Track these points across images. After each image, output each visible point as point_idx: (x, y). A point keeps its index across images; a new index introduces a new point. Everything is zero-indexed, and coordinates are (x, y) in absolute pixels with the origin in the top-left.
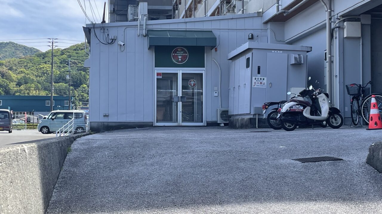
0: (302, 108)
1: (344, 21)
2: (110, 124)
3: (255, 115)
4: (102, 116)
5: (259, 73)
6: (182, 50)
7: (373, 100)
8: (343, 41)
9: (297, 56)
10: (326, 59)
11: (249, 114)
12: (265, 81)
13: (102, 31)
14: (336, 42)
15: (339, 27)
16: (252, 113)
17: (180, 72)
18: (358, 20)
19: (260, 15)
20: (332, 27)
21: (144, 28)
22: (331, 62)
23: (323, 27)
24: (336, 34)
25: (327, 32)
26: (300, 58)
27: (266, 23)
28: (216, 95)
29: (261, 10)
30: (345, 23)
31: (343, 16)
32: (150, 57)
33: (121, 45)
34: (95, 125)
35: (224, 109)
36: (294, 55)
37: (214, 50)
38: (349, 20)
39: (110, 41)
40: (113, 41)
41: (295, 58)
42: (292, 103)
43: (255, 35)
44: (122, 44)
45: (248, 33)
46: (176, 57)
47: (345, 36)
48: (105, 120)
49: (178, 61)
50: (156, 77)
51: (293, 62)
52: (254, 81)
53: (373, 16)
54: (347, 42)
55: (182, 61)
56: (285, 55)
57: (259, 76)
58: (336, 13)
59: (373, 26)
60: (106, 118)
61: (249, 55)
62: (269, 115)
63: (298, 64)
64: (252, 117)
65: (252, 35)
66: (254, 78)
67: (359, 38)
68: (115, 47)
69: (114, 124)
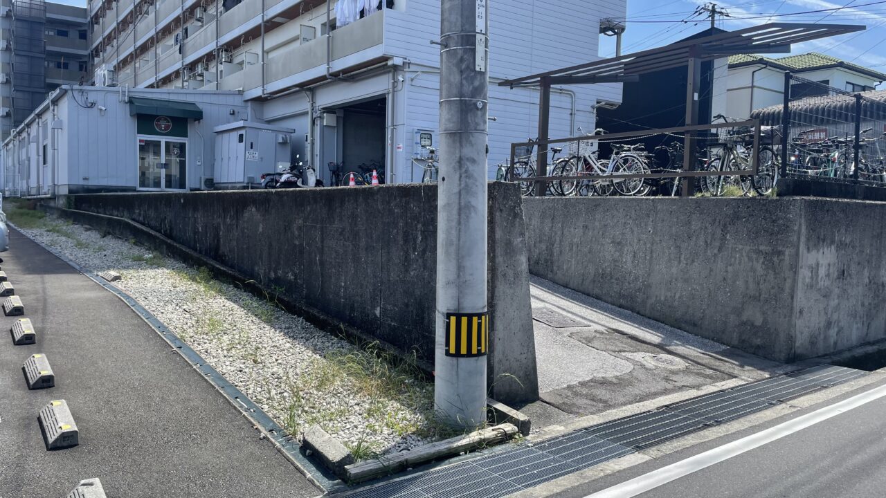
0: (296, 179)
1: (324, 112)
2: (90, 187)
3: (248, 183)
4: (81, 179)
5: (252, 148)
6: (166, 119)
7: (352, 176)
8: (323, 128)
9: (284, 136)
10: (307, 140)
11: (243, 183)
12: (257, 155)
13: (81, 93)
14: (317, 129)
15: (320, 117)
16: (246, 181)
17: (163, 140)
18: (334, 113)
19: (241, 93)
20: (314, 117)
21: (127, 94)
22: (313, 144)
23: (306, 113)
24: (318, 122)
25: (308, 119)
26: (286, 138)
27: (246, 101)
28: (200, 164)
29: (241, 89)
30: (325, 115)
31: (323, 109)
32: (132, 124)
33: (101, 110)
34: (74, 188)
35: (209, 177)
36: (281, 136)
37: (197, 122)
38: (328, 112)
39: (89, 105)
40: (93, 105)
41: (283, 138)
42: (289, 175)
43: (236, 110)
44: (104, 108)
45: (229, 109)
46: (159, 126)
47: (325, 124)
48: (85, 183)
49: (161, 130)
50: (138, 143)
51: (281, 141)
52: (247, 154)
53: (345, 111)
54: (325, 128)
55: (165, 130)
56: (274, 134)
57: (251, 151)
58: (317, 105)
59: (344, 118)
60: (86, 181)
61: (243, 132)
62: (267, 184)
63: (284, 143)
64: (245, 185)
65: (234, 111)
66: (247, 152)
67: (335, 127)
68: (94, 111)
69: (95, 188)
